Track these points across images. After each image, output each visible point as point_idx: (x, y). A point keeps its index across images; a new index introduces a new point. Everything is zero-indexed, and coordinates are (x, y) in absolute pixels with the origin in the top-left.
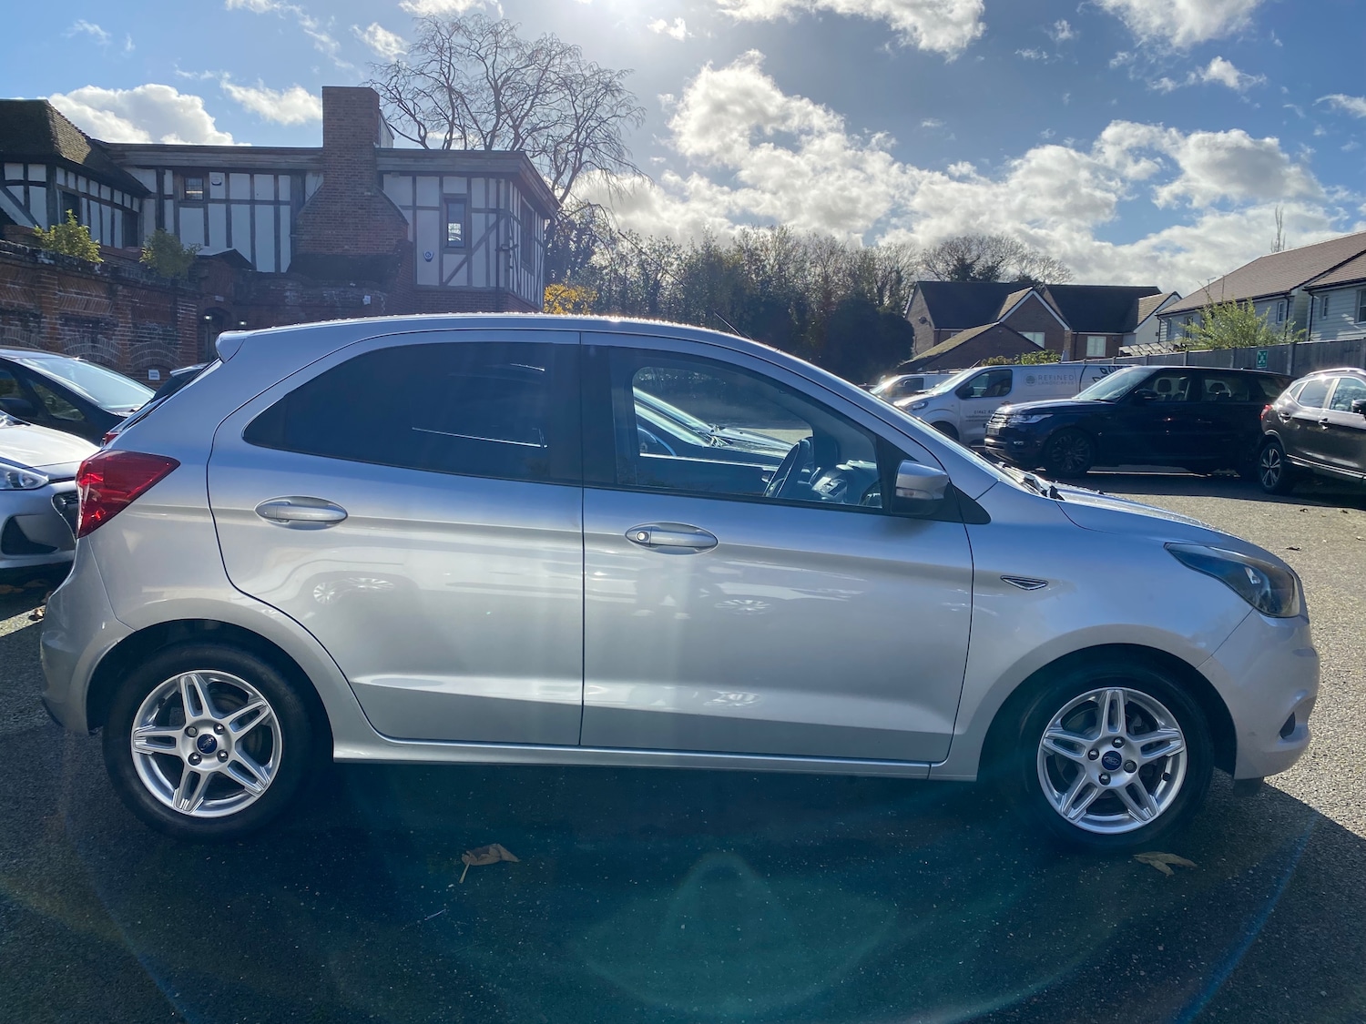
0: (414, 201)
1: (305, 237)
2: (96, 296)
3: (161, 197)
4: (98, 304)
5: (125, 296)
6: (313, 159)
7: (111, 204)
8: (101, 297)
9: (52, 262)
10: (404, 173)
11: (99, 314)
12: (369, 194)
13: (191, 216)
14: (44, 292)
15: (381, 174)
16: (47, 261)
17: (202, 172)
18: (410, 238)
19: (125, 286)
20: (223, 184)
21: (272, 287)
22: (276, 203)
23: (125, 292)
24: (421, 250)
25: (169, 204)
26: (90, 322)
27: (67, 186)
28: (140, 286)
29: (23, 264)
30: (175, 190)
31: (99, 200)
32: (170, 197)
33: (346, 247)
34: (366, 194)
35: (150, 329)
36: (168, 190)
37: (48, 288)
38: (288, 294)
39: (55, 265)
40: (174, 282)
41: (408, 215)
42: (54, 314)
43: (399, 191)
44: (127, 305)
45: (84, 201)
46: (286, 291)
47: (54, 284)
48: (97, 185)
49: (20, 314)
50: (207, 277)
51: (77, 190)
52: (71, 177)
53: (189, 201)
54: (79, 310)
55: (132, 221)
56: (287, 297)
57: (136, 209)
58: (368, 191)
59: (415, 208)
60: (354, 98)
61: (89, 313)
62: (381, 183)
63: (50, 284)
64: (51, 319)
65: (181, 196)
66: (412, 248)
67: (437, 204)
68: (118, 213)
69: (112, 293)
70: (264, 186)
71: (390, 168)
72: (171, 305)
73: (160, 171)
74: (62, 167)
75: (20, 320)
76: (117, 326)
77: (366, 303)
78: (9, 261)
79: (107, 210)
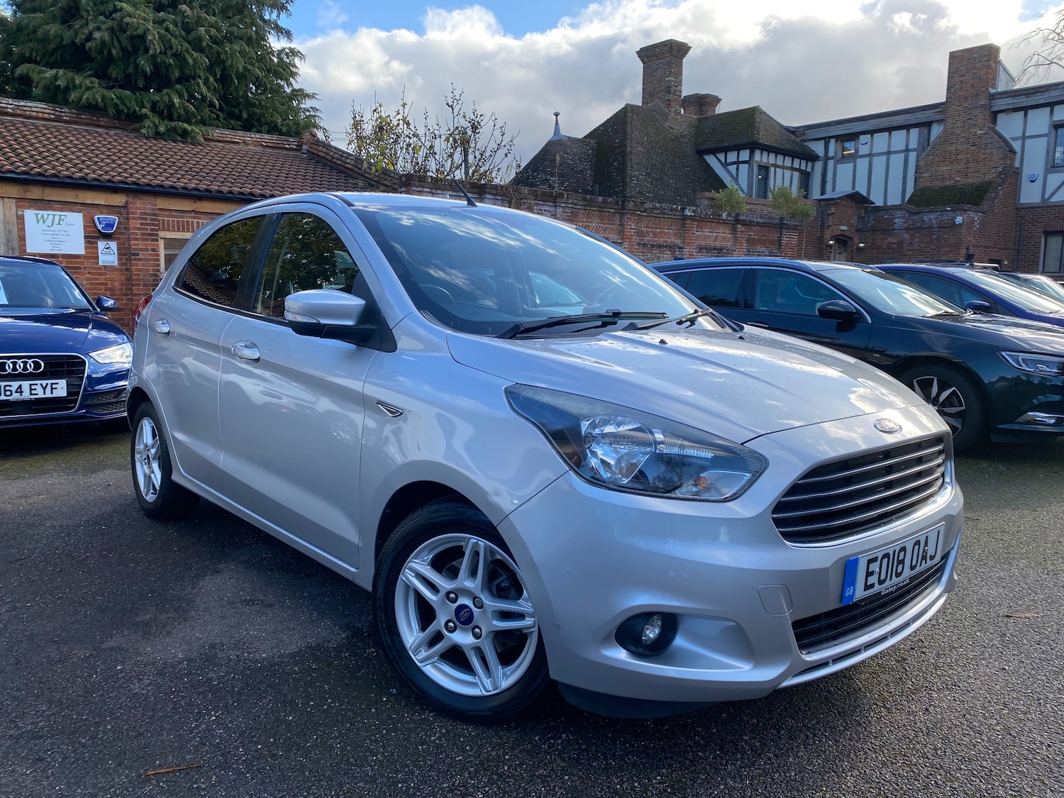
0: (1024, 133)
1: (925, 175)
2: (722, 233)
3: (827, 158)
4: (723, 238)
5: (742, 232)
6: (938, 112)
7: (792, 169)
8: (726, 233)
9: (693, 214)
10: (1015, 110)
11: (723, 244)
12: (981, 132)
13: (845, 170)
14: (686, 233)
15: (995, 114)
16: (689, 214)
17: (854, 137)
18: (1017, 164)
19: (743, 225)
20: (869, 143)
21: (885, 217)
22: (907, 150)
23: (743, 229)
24: (1026, 173)
25: (831, 163)
26: (715, 249)
27: (761, 161)
28: (755, 224)
29: (675, 217)
30: (836, 152)
31: (783, 167)
32: (832, 158)
33: (957, 179)
34: (978, 132)
35: (759, 252)
36: (831, 153)
37: (688, 230)
38: (897, 220)
39: (695, 216)
40: (782, 219)
41: (1017, 146)
42: (692, 246)
43: (1010, 126)
44: (743, 238)
45: (772, 169)
46: (895, 218)
47: (694, 228)
48: (783, 156)
49: (670, 247)
50: (833, 213)
51: (768, 162)
52: (765, 154)
53: (844, 159)
54: (710, 243)
55: (806, 177)
56: (895, 223)
57: (809, 170)
58: (981, 130)
59: (1024, 138)
60: (975, 56)
61: (718, 244)
62: (994, 121)
63: (691, 227)
64: (690, 249)
65: (839, 156)
66: (1017, 173)
67: (1046, 132)
68: (796, 174)
69: (734, 230)
70: (899, 139)
71: (1003, 108)
72: (779, 235)
73: (827, 140)
74: (758, 149)
75: (670, 251)
76: (735, 251)
77: (957, 223)
78: (666, 216)
79: (788, 173)
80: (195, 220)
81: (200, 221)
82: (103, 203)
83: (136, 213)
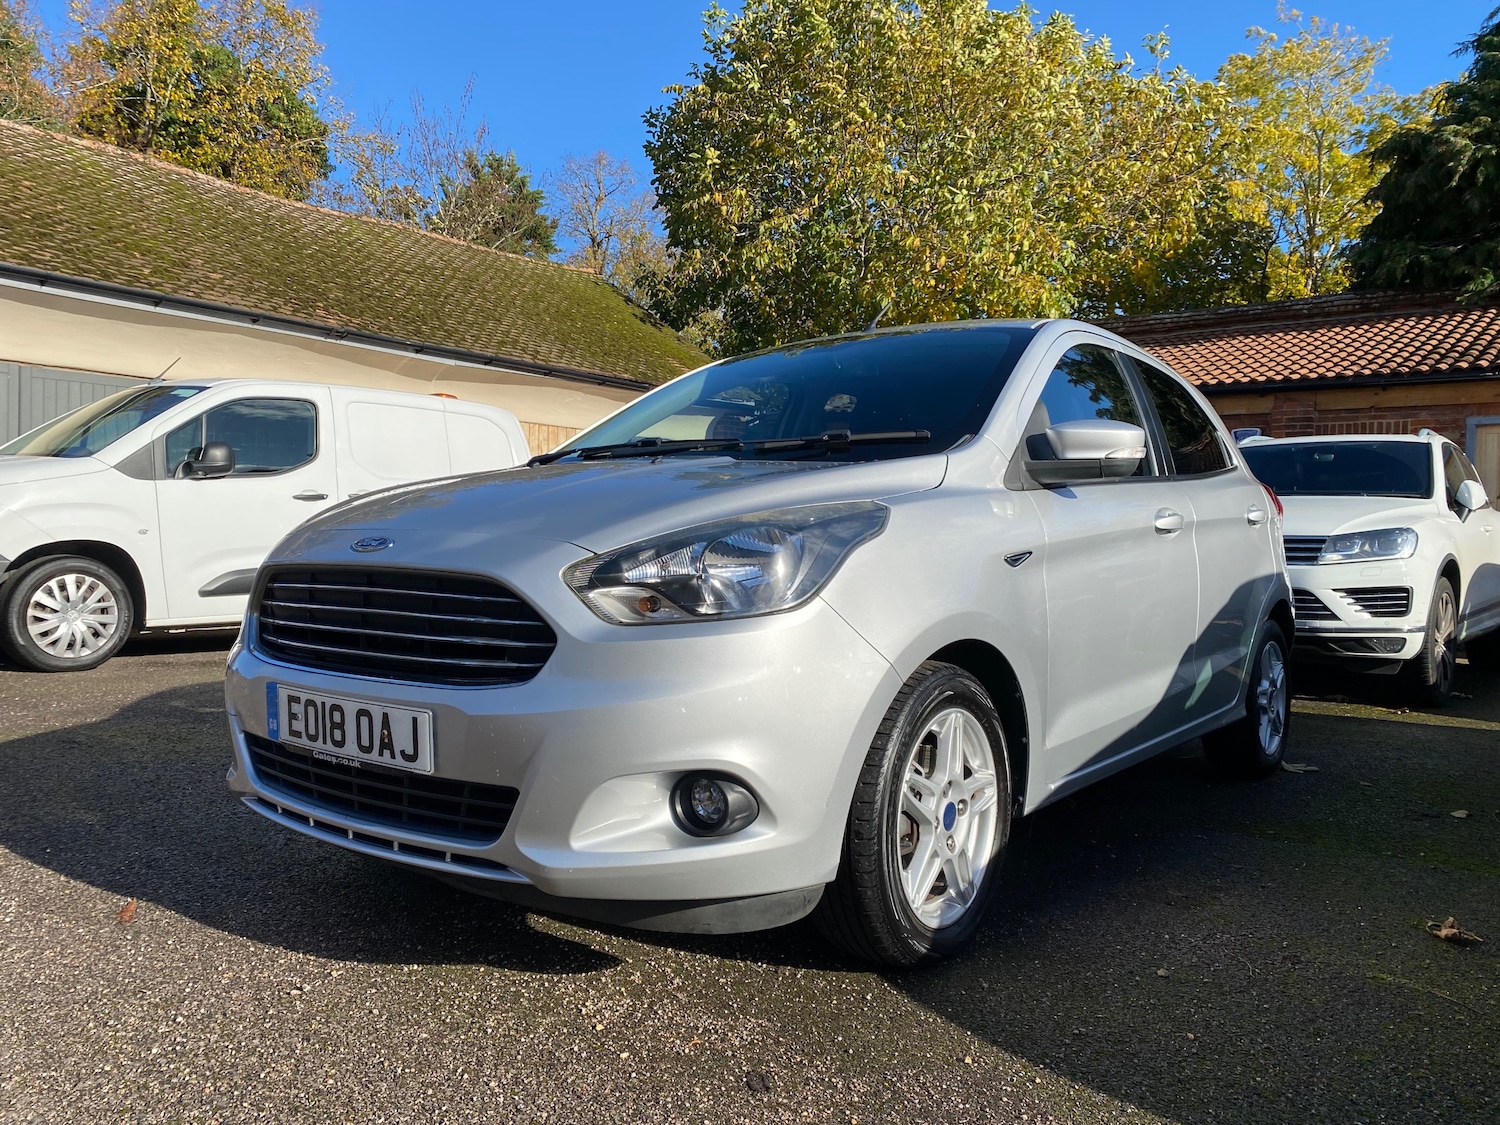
80: (1376, 422)
81: (1384, 421)
82: (1243, 412)
83: (1281, 421)
